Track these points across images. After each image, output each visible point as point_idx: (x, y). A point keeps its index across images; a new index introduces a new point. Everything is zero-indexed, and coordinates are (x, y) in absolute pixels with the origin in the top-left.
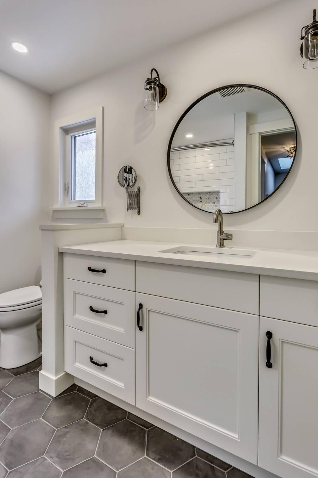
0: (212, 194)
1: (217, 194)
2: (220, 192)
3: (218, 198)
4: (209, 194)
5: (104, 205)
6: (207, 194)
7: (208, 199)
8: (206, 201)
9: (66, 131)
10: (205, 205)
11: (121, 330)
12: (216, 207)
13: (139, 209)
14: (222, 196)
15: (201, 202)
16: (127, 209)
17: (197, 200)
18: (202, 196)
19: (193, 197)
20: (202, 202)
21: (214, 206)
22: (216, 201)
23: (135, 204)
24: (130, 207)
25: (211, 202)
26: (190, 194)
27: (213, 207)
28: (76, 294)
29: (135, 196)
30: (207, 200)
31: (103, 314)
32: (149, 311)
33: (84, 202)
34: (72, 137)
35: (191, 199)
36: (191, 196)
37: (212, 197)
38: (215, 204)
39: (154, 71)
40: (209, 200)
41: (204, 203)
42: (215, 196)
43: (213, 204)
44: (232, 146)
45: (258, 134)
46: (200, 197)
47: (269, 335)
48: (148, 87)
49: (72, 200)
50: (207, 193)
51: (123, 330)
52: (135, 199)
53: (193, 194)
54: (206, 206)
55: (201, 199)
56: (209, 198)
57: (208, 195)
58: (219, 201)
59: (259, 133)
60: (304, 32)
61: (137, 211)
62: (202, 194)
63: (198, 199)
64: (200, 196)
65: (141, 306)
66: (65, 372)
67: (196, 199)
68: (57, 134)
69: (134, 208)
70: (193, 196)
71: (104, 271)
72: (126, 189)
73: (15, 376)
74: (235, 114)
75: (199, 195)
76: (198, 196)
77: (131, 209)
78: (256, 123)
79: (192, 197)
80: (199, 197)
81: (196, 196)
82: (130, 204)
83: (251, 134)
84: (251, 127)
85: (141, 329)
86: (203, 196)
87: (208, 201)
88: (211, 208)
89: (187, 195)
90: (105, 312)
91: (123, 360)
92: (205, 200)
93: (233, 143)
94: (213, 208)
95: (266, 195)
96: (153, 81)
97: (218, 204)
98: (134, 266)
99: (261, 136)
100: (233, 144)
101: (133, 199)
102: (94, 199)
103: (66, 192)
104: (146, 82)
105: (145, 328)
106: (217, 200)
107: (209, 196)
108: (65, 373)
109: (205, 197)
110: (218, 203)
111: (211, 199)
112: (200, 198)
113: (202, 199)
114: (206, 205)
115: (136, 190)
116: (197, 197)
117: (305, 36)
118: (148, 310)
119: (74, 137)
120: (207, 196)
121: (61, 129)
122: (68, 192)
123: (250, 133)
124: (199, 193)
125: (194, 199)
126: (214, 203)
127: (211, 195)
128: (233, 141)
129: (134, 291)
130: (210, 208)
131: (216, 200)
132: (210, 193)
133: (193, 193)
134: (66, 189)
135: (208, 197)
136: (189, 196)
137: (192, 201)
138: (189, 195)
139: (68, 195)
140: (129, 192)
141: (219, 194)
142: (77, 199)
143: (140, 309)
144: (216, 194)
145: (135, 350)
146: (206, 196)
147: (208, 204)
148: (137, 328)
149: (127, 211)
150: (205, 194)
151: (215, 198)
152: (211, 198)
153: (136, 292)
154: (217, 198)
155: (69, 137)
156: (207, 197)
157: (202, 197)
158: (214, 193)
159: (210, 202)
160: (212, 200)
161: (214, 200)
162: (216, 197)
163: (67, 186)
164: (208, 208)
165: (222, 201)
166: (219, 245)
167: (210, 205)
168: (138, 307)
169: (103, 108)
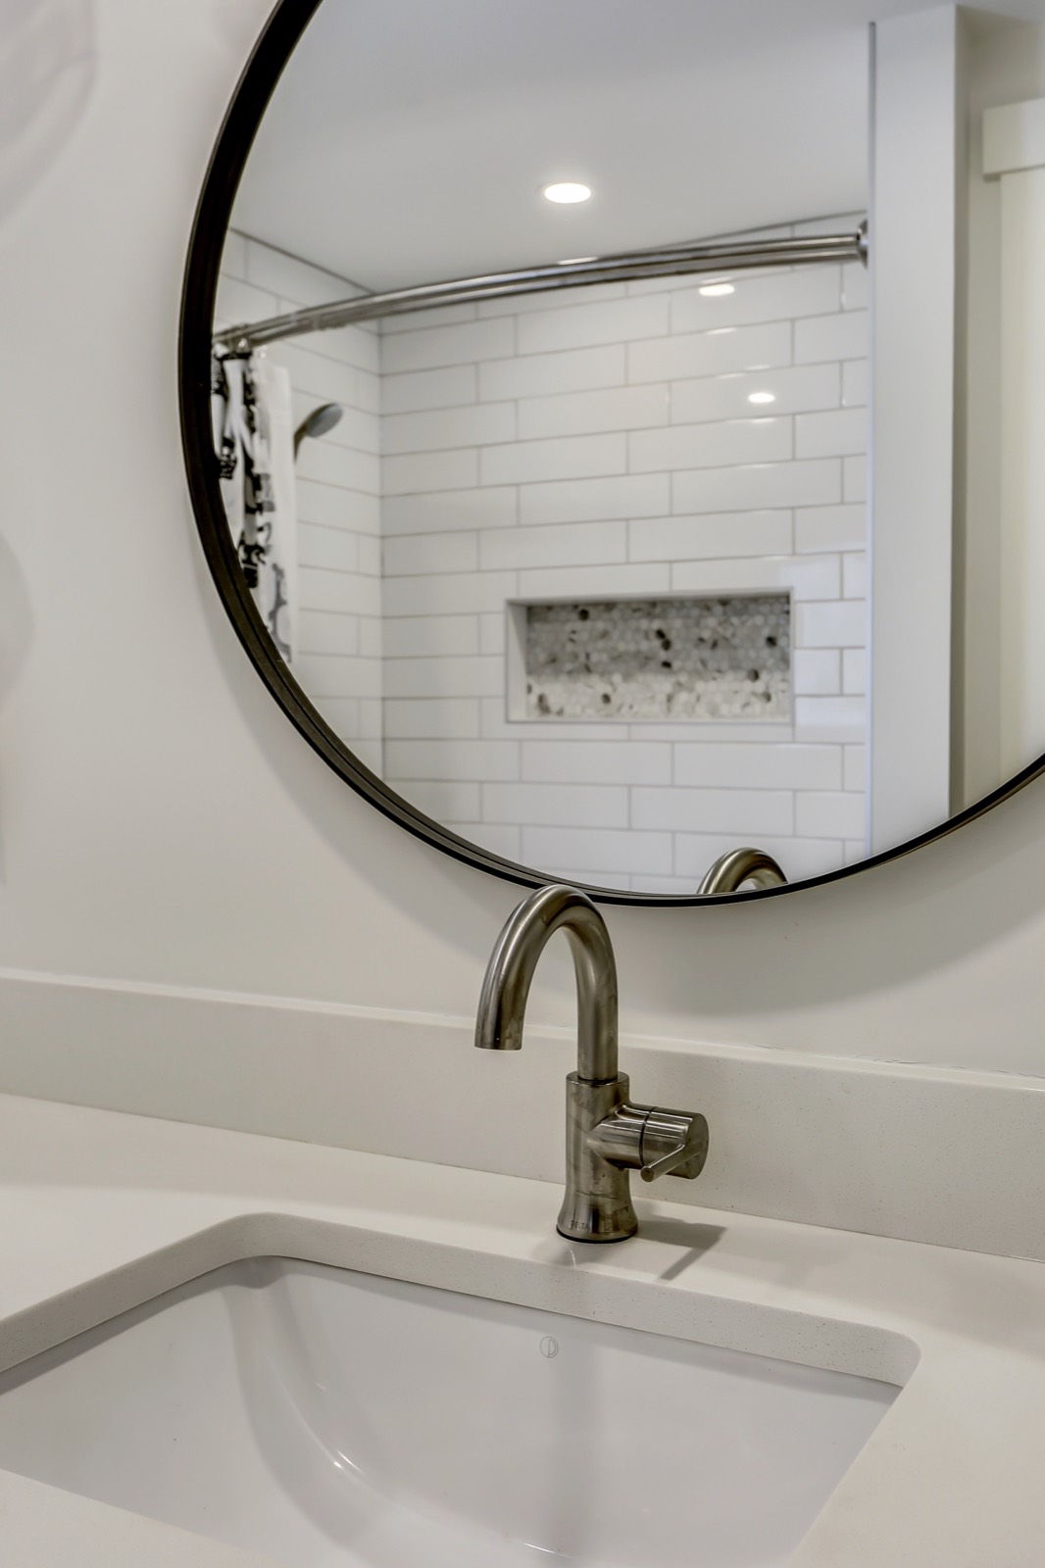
0: (738, 613)
1: (778, 608)
2: (795, 597)
3: (781, 642)
4: (718, 609)
6: (708, 608)
7: (715, 645)
8: (703, 662)
10: (691, 690)
12: (770, 706)
14: (807, 627)
15: (667, 665)
17: (637, 654)
18: (675, 626)
19: (615, 635)
20: (676, 665)
21: (754, 694)
22: (770, 662)
25: (735, 667)
26: (593, 612)
27: (746, 705)
30: (706, 653)
35: (601, 644)
36: (600, 626)
37: (741, 633)
38: (759, 686)
40: (719, 652)
41: (683, 678)
42: (761, 623)
43: (748, 686)
44: (855, 265)
46: (660, 634)
50: (703, 604)
53: (616, 614)
54: (698, 699)
55: (667, 645)
56: (721, 643)
57: (712, 622)
58: (785, 661)
62: (673, 613)
63: (644, 646)
64: (656, 625)
67: (632, 647)
70: (609, 626)
74: (873, 25)
75: (650, 616)
76: (644, 624)
78: (1031, 95)
79: (604, 635)
80: (653, 636)
81: (633, 624)
83: (994, 178)
84: (994, 121)
86: (678, 623)
87: (712, 665)
88: (736, 708)
89: (575, 616)
92: (695, 653)
93: (864, 241)
94: (749, 710)
97: (783, 686)
100: (863, 254)
106: (777, 652)
107: (720, 624)
109: (695, 633)
110: (778, 676)
111: (735, 648)
112: (657, 643)
113: (677, 645)
114: (700, 686)
116: (637, 630)
120: (711, 624)
123: (989, 167)
124: (652, 606)
125: (621, 647)
126: (755, 675)
127: (735, 620)
128: (864, 226)
130: (724, 709)
131: (766, 652)
132: (724, 602)
133: (609, 605)
135: (714, 631)
136: (588, 624)
137: (605, 657)
138: (584, 615)
141: (788, 612)
144: (765, 608)
146: (697, 624)
147: (712, 686)
150: (695, 612)
151: (762, 642)
152: (736, 641)
154: (771, 641)
156: (706, 635)
157: (672, 636)
158: (752, 607)
159: (725, 665)
160: (741, 653)
161: (752, 654)
162: (766, 632)
164: (714, 711)
165: (808, 666)
166: (584, 1217)
167: (725, 690)
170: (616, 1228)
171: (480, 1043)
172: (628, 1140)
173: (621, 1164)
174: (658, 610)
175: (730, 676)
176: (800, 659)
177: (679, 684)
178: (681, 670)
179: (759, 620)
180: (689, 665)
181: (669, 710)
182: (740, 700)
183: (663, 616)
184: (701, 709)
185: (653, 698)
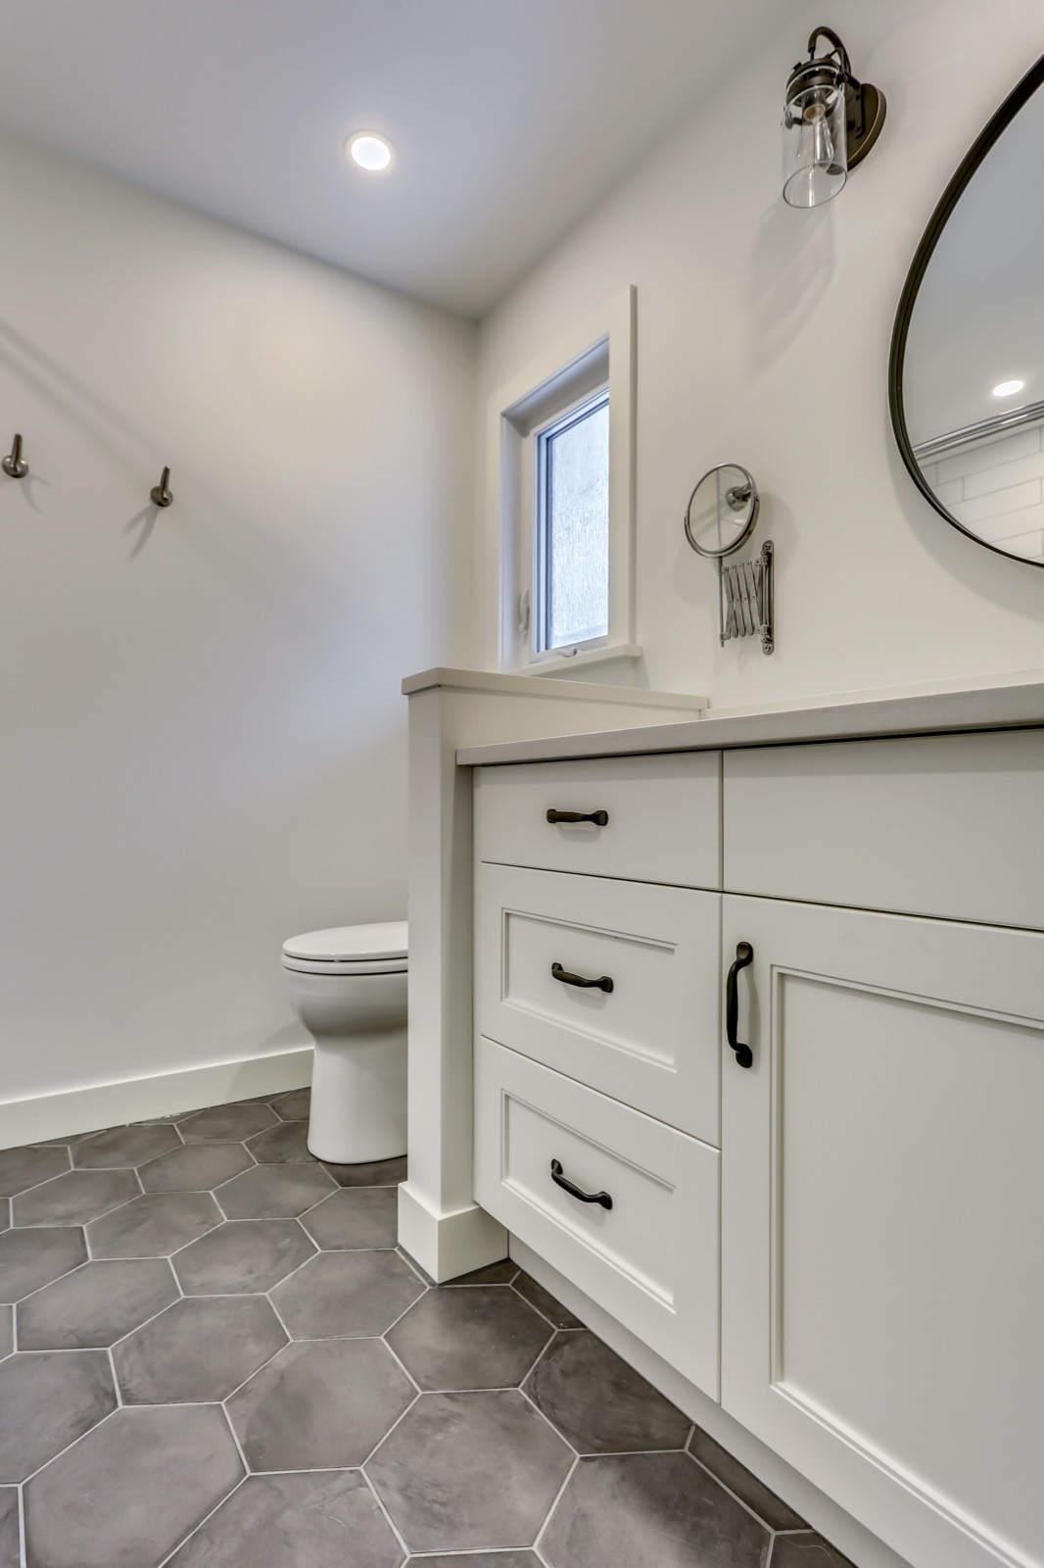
5: (640, 641)
9: (520, 421)
11: (664, 1060)
13: (770, 631)
16: (722, 636)
23: (751, 610)
24: (734, 628)
28: (511, 921)
29: (750, 580)
31: (597, 991)
32: (782, 976)
33: (572, 649)
34: (539, 437)
49: (538, 650)
51: (671, 1062)
52: (753, 593)
61: (759, 638)
65: (746, 955)
68: (495, 430)
69: (749, 628)
71: (600, 818)
72: (717, 560)
77: (736, 636)
82: (733, 616)
85: (745, 1057)
90: (606, 985)
91: (671, 1191)
101: (745, 595)
102: (604, 634)
103: (522, 626)
105: (763, 1056)
115: (757, 554)
118: (776, 970)
119: (548, 439)
121: (505, 419)
122: (527, 627)
129: (716, 886)
134: (522, 617)
139: (526, 636)
140: (727, 570)
142: (555, 645)
143: (740, 964)
145: (718, 1151)
148: (730, 1054)
149: (723, 645)
153: (723, 892)
155: (530, 443)
163: (523, 606)
168: (731, 957)
169: (634, 291)
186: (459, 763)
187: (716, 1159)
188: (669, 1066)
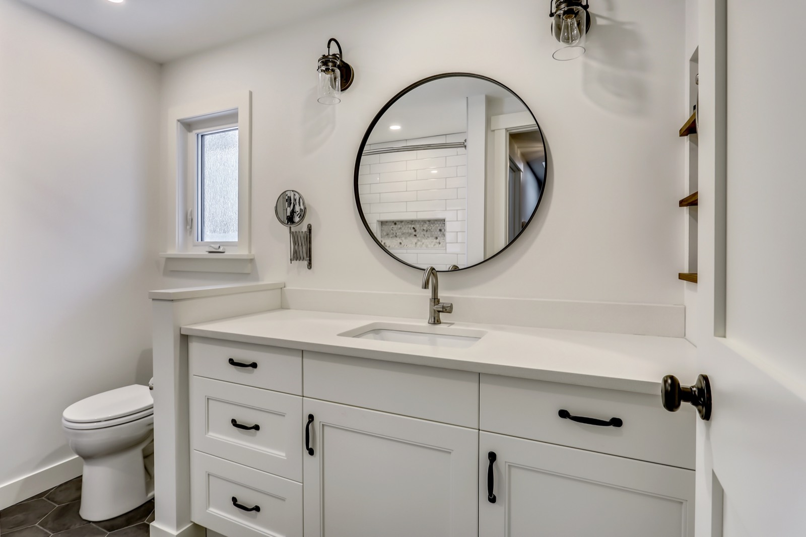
0: (433, 224)
1: (442, 223)
2: (446, 220)
3: (443, 230)
4: (428, 223)
5: (253, 252)
6: (425, 222)
7: (427, 231)
8: (424, 235)
9: (188, 125)
10: (421, 241)
11: (282, 455)
12: (440, 245)
13: (310, 260)
14: (449, 227)
15: (415, 235)
16: (291, 260)
17: (408, 233)
18: (417, 226)
19: (403, 228)
21: (436, 242)
22: (440, 235)
23: (303, 251)
24: (296, 256)
25: (432, 236)
26: (397, 223)
27: (435, 245)
28: (210, 401)
29: (302, 239)
30: (425, 233)
31: (253, 430)
32: (323, 425)
33: (218, 245)
34: (198, 135)
35: (399, 231)
36: (399, 226)
37: (433, 228)
38: (438, 241)
39: (333, 43)
40: (428, 232)
41: (419, 239)
42: (438, 226)
43: (435, 240)
44: (464, 148)
45: (504, 131)
46: (414, 228)
47: (492, 457)
48: (324, 68)
49: (198, 240)
50: (424, 221)
51: (284, 454)
52: (304, 244)
53: (403, 223)
54: (423, 244)
55: (415, 231)
57: (426, 225)
58: (444, 235)
59: (506, 129)
60: (554, 5)
61: (306, 263)
62: (417, 223)
63: (410, 231)
64: (413, 226)
65: (311, 418)
66: (192, 522)
67: (407, 231)
68: (173, 130)
69: (302, 257)
70: (401, 226)
71: (254, 365)
72: (289, 228)
73: (109, 533)
74: (467, 98)
75: (411, 224)
76: (410, 226)
77: (297, 260)
78: (502, 113)
79: (400, 228)
80: (412, 228)
81: (407, 226)
82: (295, 252)
83: (494, 131)
84: (493, 119)
85: (311, 452)
86: (418, 226)
87: (426, 235)
88: (432, 246)
89: (393, 224)
90: (257, 428)
91: (284, 500)
92: (422, 233)
93: (465, 144)
95: (523, 223)
96: (332, 61)
97: (443, 241)
98: (301, 359)
99: (509, 133)
100: (465, 147)
101: (300, 244)
102: (236, 240)
103: (188, 227)
104: (320, 61)
105: (317, 451)
106: (442, 233)
107: (428, 226)
108: (191, 524)
109: (422, 228)
110: (442, 238)
111: (432, 232)
112: (413, 230)
113: (418, 231)
114: (423, 241)
115: (305, 229)
116: (408, 227)
117: (555, 13)
118: (321, 423)
119: (202, 136)
120: (426, 227)
121: (179, 123)
122: (191, 228)
123: (493, 128)
124: (412, 222)
125: (404, 231)
126: (437, 238)
127: (432, 225)
128: (465, 141)
129: (301, 395)
130: (429, 246)
131: (439, 233)
132: (429, 221)
133: (401, 222)
134: (188, 222)
135: (427, 228)
136: (396, 226)
137: (400, 234)
138: (395, 224)
139: (191, 232)
140: (293, 232)
141: (445, 223)
142: (207, 239)
143: (309, 422)
144: (439, 222)
145: (302, 484)
146: (423, 226)
147: (426, 240)
148: (306, 452)
149: (291, 263)
150: (422, 223)
151: (438, 230)
152: (432, 230)
153: (303, 396)
154: (440, 230)
155: (192, 136)
156: (425, 228)
157: (416, 229)
158: (436, 222)
159: (429, 236)
160: (433, 233)
161: (436, 233)
162: (439, 228)
163: (189, 217)
164: (427, 246)
165: (449, 236)
166: (433, 320)
167: (429, 242)
168: (306, 420)
169: (251, 93)
170: (438, 322)
171: (423, 288)
172: (441, 308)
173: (439, 312)
174: (413, 223)
175: (431, 238)
176: (448, 235)
177: (418, 240)
178: (419, 236)
179: (437, 225)
180: (421, 236)
181: (416, 246)
182: (433, 244)
183: (414, 224)
184: (423, 246)
185: (412, 243)
186: (182, 333)
187: (301, 487)
188: (284, 457)
